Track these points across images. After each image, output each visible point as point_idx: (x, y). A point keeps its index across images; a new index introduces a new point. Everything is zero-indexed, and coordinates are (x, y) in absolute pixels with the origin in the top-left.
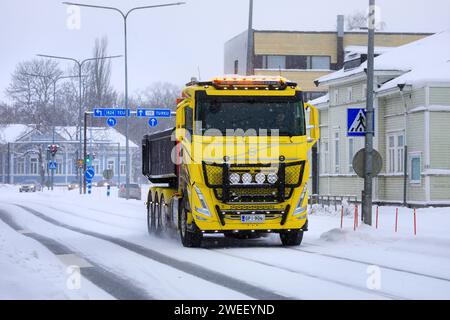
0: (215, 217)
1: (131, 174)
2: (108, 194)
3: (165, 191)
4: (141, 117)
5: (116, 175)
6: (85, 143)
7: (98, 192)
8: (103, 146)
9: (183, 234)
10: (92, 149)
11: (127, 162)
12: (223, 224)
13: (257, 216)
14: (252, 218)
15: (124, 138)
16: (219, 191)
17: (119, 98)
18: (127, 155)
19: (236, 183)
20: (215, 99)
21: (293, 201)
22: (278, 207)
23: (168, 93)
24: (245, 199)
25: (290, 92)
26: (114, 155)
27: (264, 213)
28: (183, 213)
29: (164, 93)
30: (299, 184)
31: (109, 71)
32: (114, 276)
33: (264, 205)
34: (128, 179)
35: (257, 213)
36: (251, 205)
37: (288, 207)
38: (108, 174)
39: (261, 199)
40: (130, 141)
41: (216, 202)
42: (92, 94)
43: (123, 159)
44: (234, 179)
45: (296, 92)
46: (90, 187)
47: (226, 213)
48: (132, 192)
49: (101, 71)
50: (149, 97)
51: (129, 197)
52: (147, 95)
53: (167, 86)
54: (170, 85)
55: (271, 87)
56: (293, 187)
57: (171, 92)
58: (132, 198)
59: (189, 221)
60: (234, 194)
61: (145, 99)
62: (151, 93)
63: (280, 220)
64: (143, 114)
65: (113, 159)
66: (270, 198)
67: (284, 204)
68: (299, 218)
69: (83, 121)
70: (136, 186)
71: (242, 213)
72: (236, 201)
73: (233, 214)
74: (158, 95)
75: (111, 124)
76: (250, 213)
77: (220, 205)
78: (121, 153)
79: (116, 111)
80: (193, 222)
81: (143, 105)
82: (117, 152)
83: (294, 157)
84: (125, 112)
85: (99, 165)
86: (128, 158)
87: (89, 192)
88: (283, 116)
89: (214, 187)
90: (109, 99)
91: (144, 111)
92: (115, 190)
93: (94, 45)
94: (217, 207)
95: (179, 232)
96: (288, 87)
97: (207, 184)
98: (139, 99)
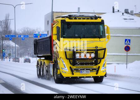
0: (70, 72)
1: (16, 55)
2: (10, 60)
3: (45, 61)
4: (19, 38)
5: (12, 55)
6: (3, 45)
7: (7, 60)
8: (8, 46)
9: (55, 78)
10: (5, 47)
11: (15, 51)
12: (73, 74)
13: (87, 71)
14: (85, 72)
15: (14, 44)
16: (71, 61)
17: (13, 32)
18: (15, 49)
19: (78, 58)
20: (69, 23)
21: (101, 65)
22: (95, 67)
23: (28, 30)
24: (82, 64)
25: (99, 20)
26: (11, 49)
27: (90, 70)
28: (56, 70)
29: (26, 30)
30: (103, 58)
31: (10, 24)
32: (11, 85)
33: (89, 66)
34: (15, 56)
35: (87, 70)
36: (84, 66)
37: (99, 67)
38: (10, 55)
39: (88, 64)
40: (16, 45)
41: (70, 65)
42: (5, 30)
43: (14, 50)
44: (78, 56)
45: (102, 20)
46: (4, 58)
47: (74, 70)
48: (17, 60)
49: (7, 23)
50: (22, 31)
51: (16, 61)
52: (21, 31)
53: (27, 28)
54: (28, 28)
55: (92, 19)
56: (101, 59)
57: (29, 30)
58: (17, 62)
59: (59, 73)
60: (77, 62)
61: (21, 32)
62: (23, 31)
63: (96, 72)
64: (20, 37)
65: (11, 50)
66: (92, 64)
67: (97, 66)
68: (103, 72)
69: (2, 39)
70: (18, 58)
71: (81, 70)
72: (78, 65)
73: (77, 70)
74: (25, 31)
75: (10, 40)
76: (84, 70)
77: (72, 66)
78: (14, 48)
79: (12, 36)
80: (61, 74)
81: (20, 34)
82: (12, 48)
83: (101, 47)
84: (15, 36)
85: (7, 52)
86: (15, 50)
87: (4, 60)
88: (95, 30)
89: (69, 59)
90: (10, 32)
91: (20, 36)
92: (11, 60)
93: (5, 16)
94: (70, 67)
95: (53, 77)
96: (98, 19)
97: (66, 58)
98: (19, 32)
